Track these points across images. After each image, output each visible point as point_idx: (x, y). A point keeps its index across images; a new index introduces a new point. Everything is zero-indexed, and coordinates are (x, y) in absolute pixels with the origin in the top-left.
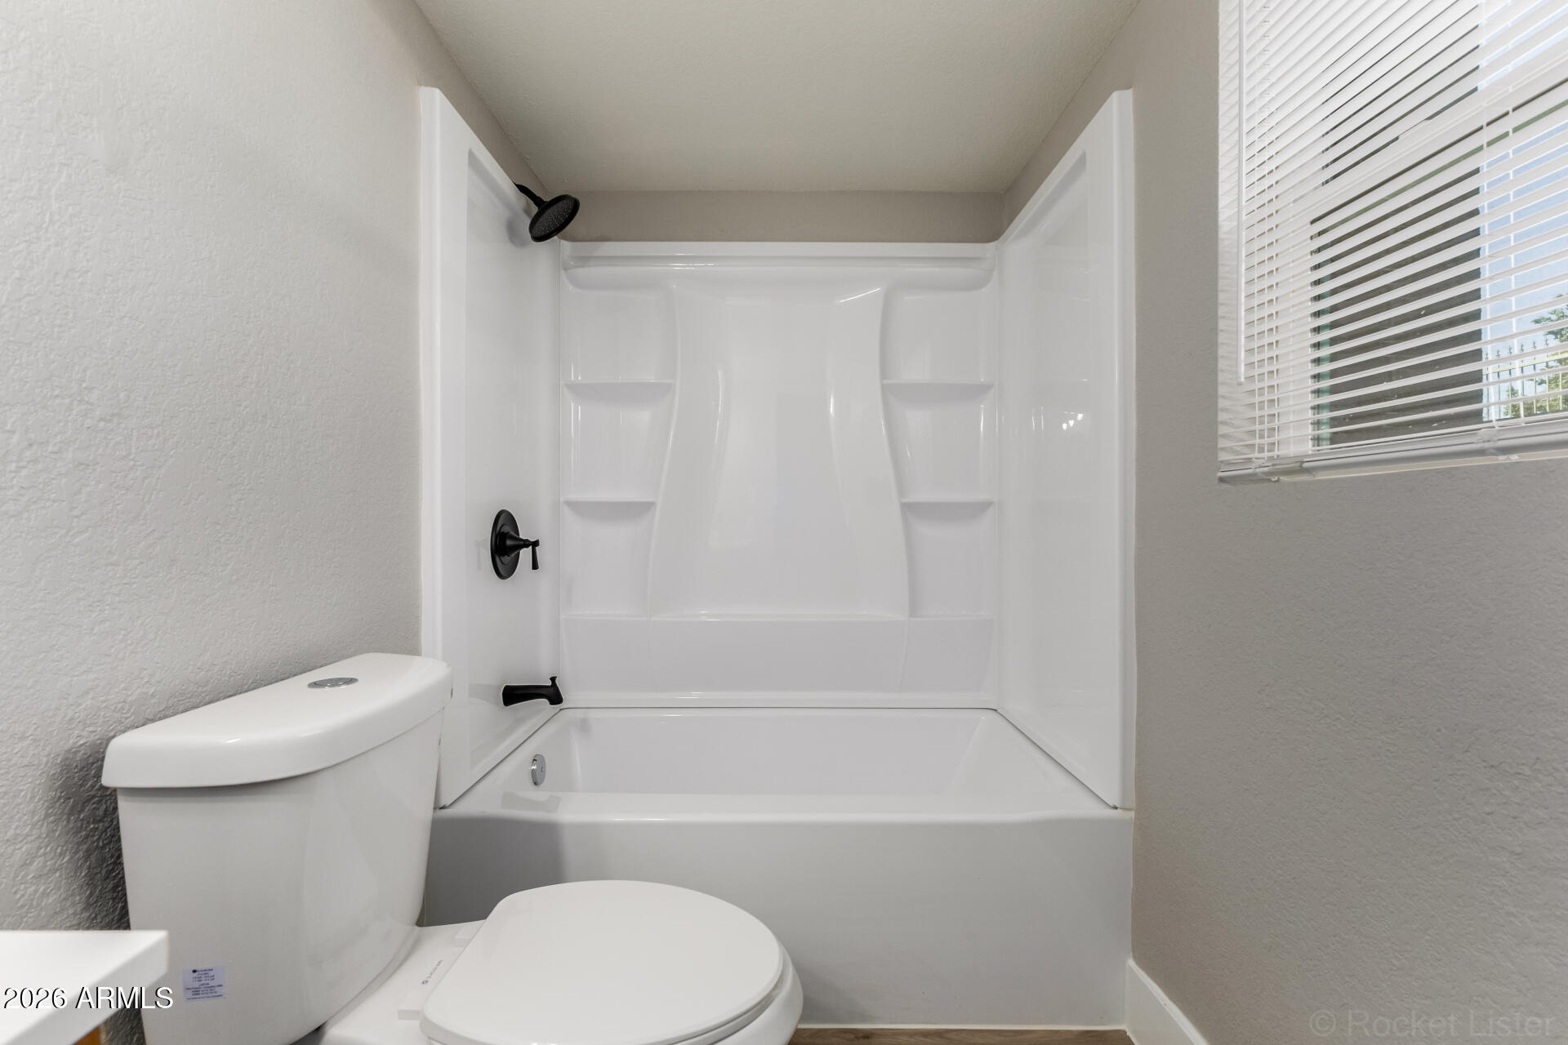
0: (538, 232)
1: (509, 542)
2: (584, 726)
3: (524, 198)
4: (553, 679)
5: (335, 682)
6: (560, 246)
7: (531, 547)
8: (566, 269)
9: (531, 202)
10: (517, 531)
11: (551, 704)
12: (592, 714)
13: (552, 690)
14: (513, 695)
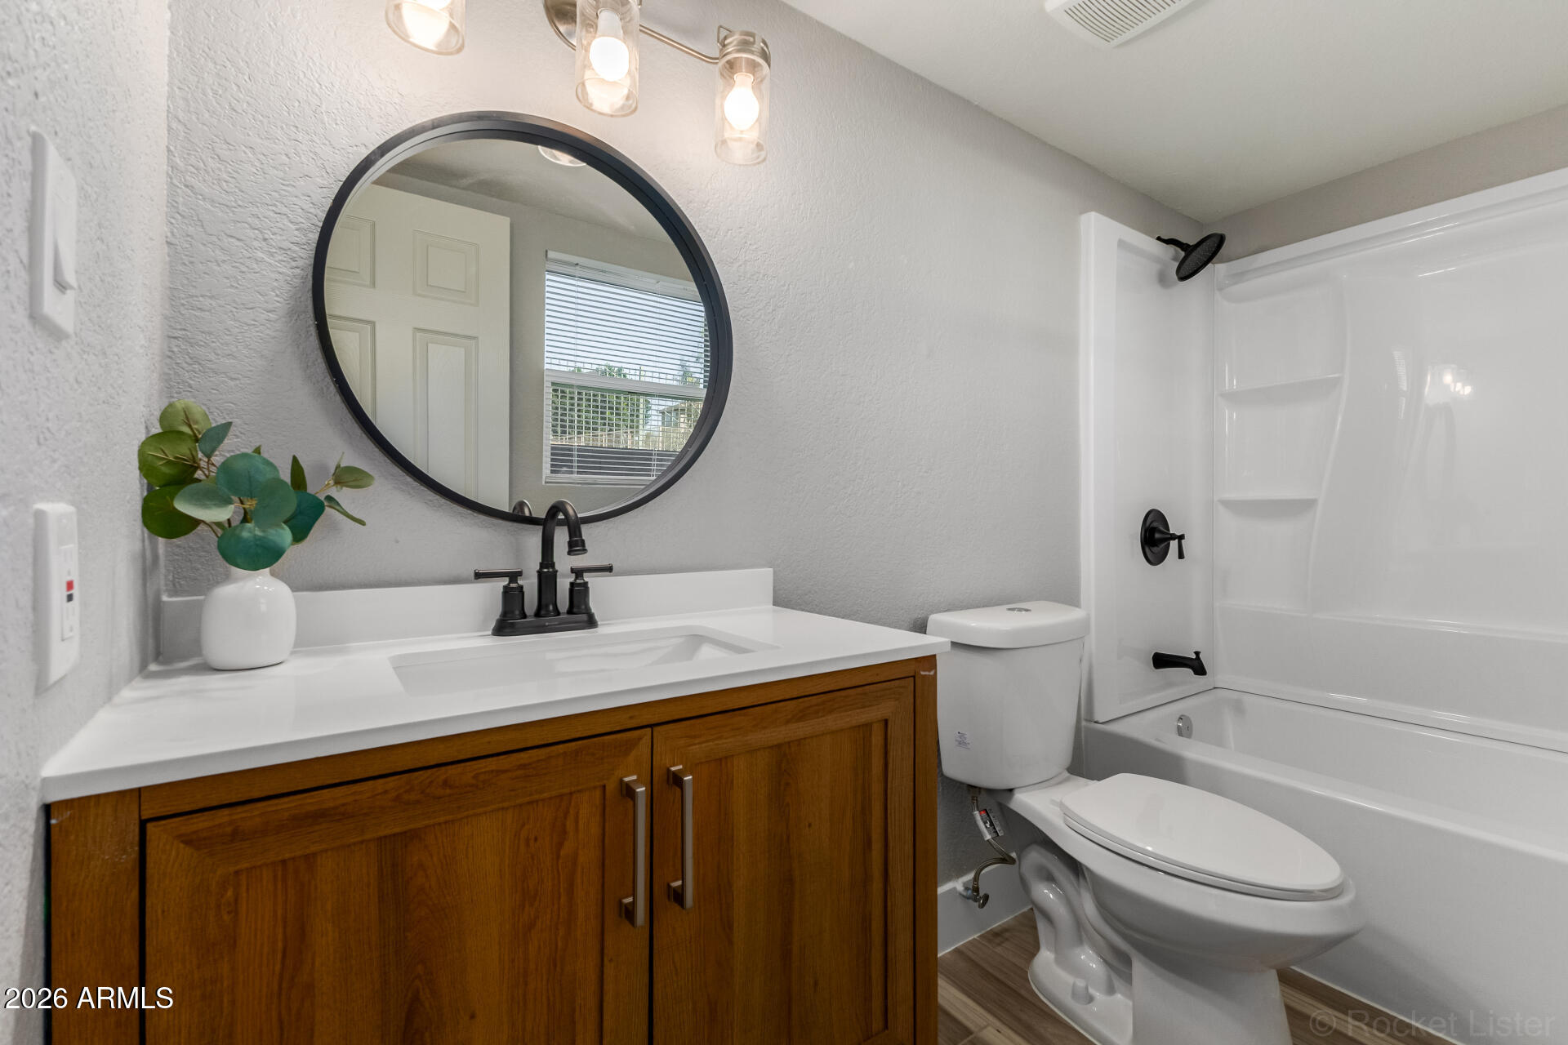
0: (1184, 273)
1: (1157, 536)
2: (1239, 708)
3: (1171, 249)
4: (1197, 653)
5: (1020, 610)
6: (1217, 270)
7: (1177, 540)
8: (1220, 289)
9: (1179, 249)
10: (1167, 528)
11: (1195, 674)
12: (1246, 698)
13: (1196, 663)
14: (1161, 661)
